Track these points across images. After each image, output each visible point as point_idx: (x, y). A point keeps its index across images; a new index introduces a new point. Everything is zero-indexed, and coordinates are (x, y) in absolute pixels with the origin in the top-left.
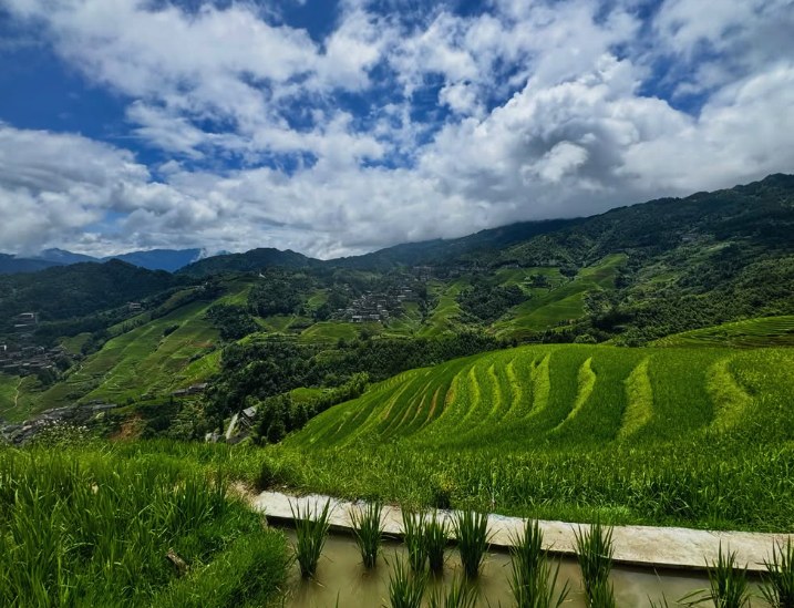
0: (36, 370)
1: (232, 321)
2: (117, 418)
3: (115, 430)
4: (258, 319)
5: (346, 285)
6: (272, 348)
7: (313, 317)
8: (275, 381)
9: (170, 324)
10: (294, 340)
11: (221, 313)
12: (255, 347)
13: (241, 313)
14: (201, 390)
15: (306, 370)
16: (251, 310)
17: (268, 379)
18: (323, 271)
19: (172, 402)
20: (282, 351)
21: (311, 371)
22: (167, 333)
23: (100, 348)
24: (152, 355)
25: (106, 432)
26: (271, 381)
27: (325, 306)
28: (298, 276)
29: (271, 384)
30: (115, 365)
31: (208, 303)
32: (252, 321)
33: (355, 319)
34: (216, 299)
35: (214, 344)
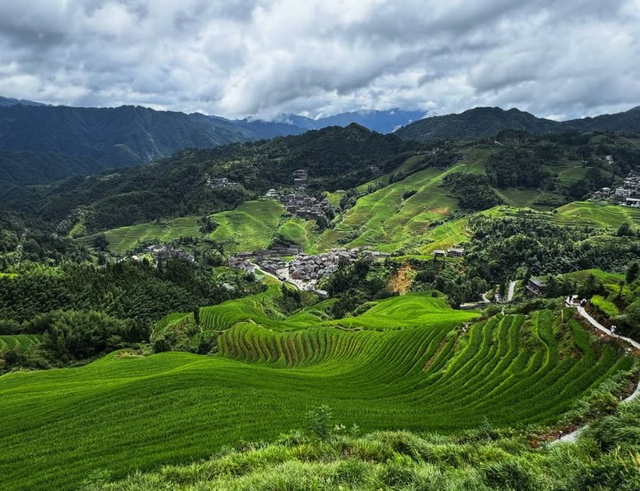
0: (313, 216)
1: (470, 192)
2: (395, 265)
3: (393, 273)
4: (497, 192)
5: (608, 158)
6: (523, 224)
7: (564, 194)
8: (540, 258)
9: (408, 188)
10: (549, 219)
11: (458, 182)
12: (504, 221)
13: (481, 183)
14: (458, 254)
15: (577, 254)
16: (491, 181)
17: (532, 255)
18: (574, 138)
19: (435, 261)
20: (534, 229)
21: (585, 255)
22: (406, 196)
23: (354, 204)
24: (396, 216)
25: (388, 274)
26: (535, 258)
27: (581, 183)
28: (543, 143)
29: (534, 261)
30: (367, 221)
31: (443, 170)
32: (493, 192)
33: (630, 203)
34: (451, 166)
35: (452, 212)
